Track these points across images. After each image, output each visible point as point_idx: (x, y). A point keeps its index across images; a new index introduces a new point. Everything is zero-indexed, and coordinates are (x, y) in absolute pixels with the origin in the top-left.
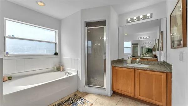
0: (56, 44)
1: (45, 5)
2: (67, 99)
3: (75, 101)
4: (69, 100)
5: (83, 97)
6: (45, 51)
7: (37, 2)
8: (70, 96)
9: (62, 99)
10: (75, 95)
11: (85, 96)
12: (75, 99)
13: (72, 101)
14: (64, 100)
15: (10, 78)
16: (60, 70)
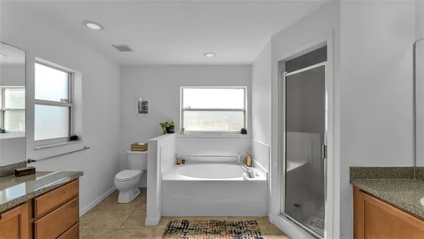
0: (244, 112)
1: (215, 54)
2: (236, 221)
3: (244, 232)
4: (236, 225)
5: (266, 234)
6: (227, 125)
7: (205, 54)
8: (244, 220)
9: (229, 217)
10: (253, 223)
11: (270, 235)
12: (247, 231)
13: (239, 230)
14: (229, 221)
15: (183, 162)
16: (246, 163)
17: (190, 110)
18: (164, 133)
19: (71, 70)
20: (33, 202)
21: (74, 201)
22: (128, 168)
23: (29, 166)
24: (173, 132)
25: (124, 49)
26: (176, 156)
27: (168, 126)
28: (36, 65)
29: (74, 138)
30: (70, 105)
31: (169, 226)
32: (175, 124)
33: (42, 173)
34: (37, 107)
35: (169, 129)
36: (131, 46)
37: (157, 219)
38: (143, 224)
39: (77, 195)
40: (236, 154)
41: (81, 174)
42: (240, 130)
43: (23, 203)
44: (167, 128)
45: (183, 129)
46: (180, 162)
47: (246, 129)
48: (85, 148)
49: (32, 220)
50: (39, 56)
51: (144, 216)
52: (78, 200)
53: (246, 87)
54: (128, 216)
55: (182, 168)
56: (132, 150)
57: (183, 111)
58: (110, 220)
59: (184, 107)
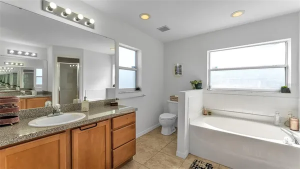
0: (286, 68)
15: (210, 114)
16: (289, 126)
17: (216, 70)
18: (194, 89)
19: (137, 49)
20: (112, 119)
21: (132, 125)
22: (168, 112)
23: (116, 101)
24: (200, 88)
25: (165, 29)
26: (204, 108)
27: (197, 83)
28: (120, 48)
29: (138, 89)
30: (136, 70)
31: (194, 164)
32: (202, 82)
33: (122, 106)
34: (120, 70)
35: (197, 86)
36: (169, 26)
37: (185, 154)
38: (175, 154)
39: (134, 122)
40: (273, 115)
41: (137, 109)
42: (279, 88)
43: (107, 119)
44: (195, 85)
45: (210, 87)
46: (207, 113)
47: (290, 87)
48: (143, 96)
49: (112, 130)
50: (121, 43)
51: (176, 148)
52: (135, 125)
53: (289, 40)
54: (166, 144)
55: (208, 118)
56: (171, 100)
57: (210, 71)
58: (155, 144)
59: (211, 68)
